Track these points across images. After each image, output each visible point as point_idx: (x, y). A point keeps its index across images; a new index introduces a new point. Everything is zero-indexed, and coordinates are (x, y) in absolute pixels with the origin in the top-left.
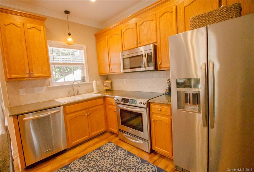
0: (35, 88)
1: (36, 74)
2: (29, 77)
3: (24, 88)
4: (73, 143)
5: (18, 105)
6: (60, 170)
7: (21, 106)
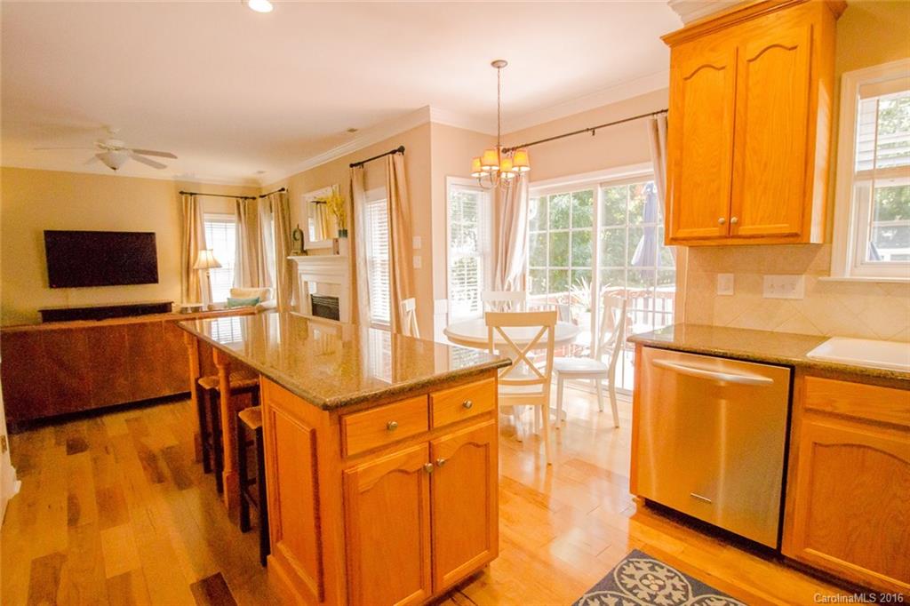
0: (765, 277)
1: (750, 227)
2: (726, 237)
3: (731, 272)
4: (809, 550)
5: (706, 322)
6: (676, 575)
7: (711, 327)
